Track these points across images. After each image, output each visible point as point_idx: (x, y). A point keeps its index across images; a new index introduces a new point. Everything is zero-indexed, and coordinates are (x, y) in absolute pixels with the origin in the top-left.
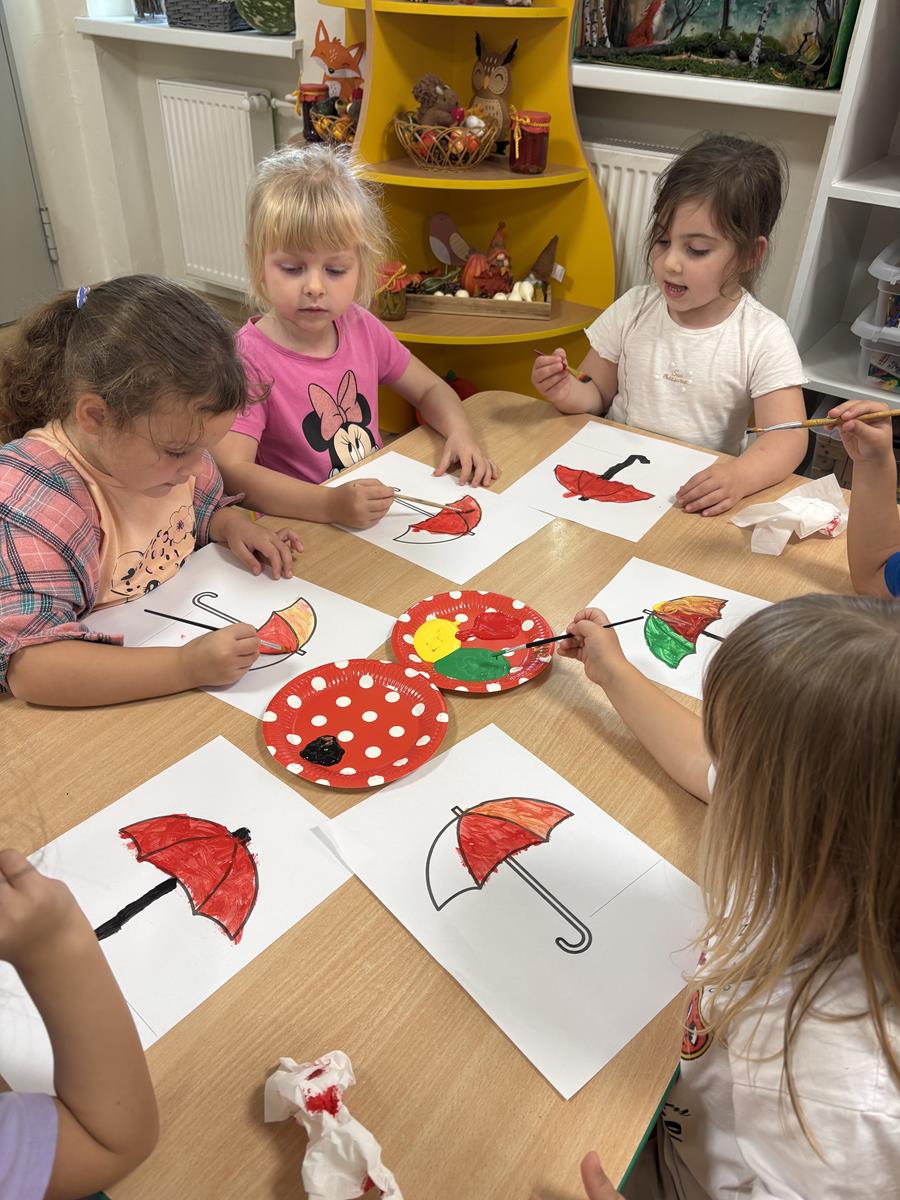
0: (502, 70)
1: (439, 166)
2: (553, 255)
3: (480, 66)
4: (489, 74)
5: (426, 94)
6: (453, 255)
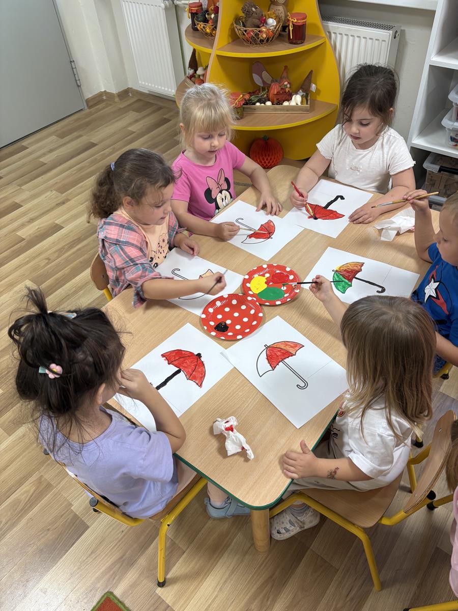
1: (256, 46)
2: (310, 80)
5: (248, 11)
6: (264, 82)
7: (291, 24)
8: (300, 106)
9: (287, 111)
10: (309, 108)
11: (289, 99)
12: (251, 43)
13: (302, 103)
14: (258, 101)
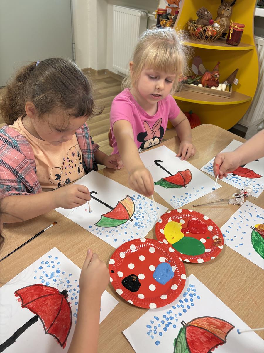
0: (230, 8)
1: (201, 40)
2: (235, 75)
3: (222, 6)
4: (224, 9)
5: (201, 14)
6: (199, 72)
7: (232, 29)
8: (224, 92)
9: (214, 93)
10: (231, 94)
11: (217, 86)
12: (198, 38)
13: (226, 90)
14: (193, 83)
